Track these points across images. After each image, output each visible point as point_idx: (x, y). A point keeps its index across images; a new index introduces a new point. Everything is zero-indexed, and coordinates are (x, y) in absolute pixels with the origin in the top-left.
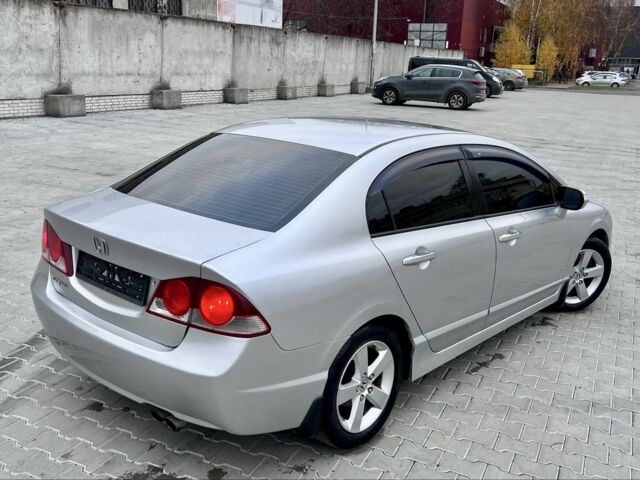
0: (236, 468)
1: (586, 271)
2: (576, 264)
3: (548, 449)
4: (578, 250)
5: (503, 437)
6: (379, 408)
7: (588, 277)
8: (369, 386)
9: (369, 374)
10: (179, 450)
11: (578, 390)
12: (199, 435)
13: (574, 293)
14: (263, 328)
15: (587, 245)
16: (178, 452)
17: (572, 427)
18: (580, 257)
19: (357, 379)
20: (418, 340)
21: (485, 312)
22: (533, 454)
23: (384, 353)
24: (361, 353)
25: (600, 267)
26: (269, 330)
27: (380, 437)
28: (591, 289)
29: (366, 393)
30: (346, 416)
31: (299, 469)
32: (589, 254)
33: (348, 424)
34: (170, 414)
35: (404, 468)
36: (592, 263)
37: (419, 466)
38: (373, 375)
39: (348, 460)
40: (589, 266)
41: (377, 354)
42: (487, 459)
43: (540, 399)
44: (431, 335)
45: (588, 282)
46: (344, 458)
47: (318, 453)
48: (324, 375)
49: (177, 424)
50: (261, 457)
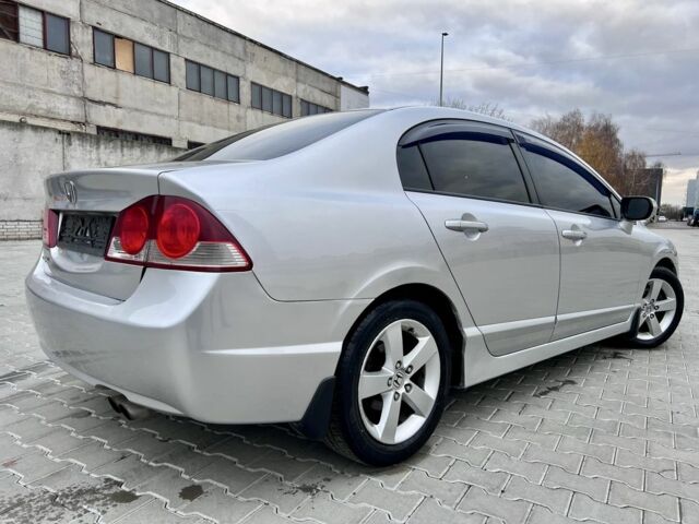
0: (220, 485)
1: (656, 304)
2: (644, 296)
3: (656, 476)
4: (646, 280)
5: (591, 461)
6: (422, 415)
7: (659, 310)
8: (406, 382)
9: (405, 365)
10: (156, 462)
11: (675, 415)
12: (189, 447)
13: (645, 329)
14: (242, 262)
15: (655, 275)
16: (154, 465)
17: (682, 453)
18: (649, 287)
19: (388, 369)
20: (469, 332)
21: (552, 319)
22: (636, 481)
23: (426, 341)
24: (392, 333)
25: (671, 300)
26: (249, 266)
27: (425, 455)
28: (665, 324)
29: (402, 391)
30: (375, 419)
31: (307, 489)
32: (658, 284)
33: (377, 431)
34: (123, 397)
35: (454, 493)
36: (662, 296)
37: (475, 491)
38: (410, 366)
39: (378, 481)
40: (659, 299)
41: (417, 342)
42: (573, 485)
43: (631, 423)
44: (487, 329)
45: (660, 316)
46: (373, 479)
47: (338, 472)
48: (337, 347)
49: (131, 411)
50: (261, 474)
